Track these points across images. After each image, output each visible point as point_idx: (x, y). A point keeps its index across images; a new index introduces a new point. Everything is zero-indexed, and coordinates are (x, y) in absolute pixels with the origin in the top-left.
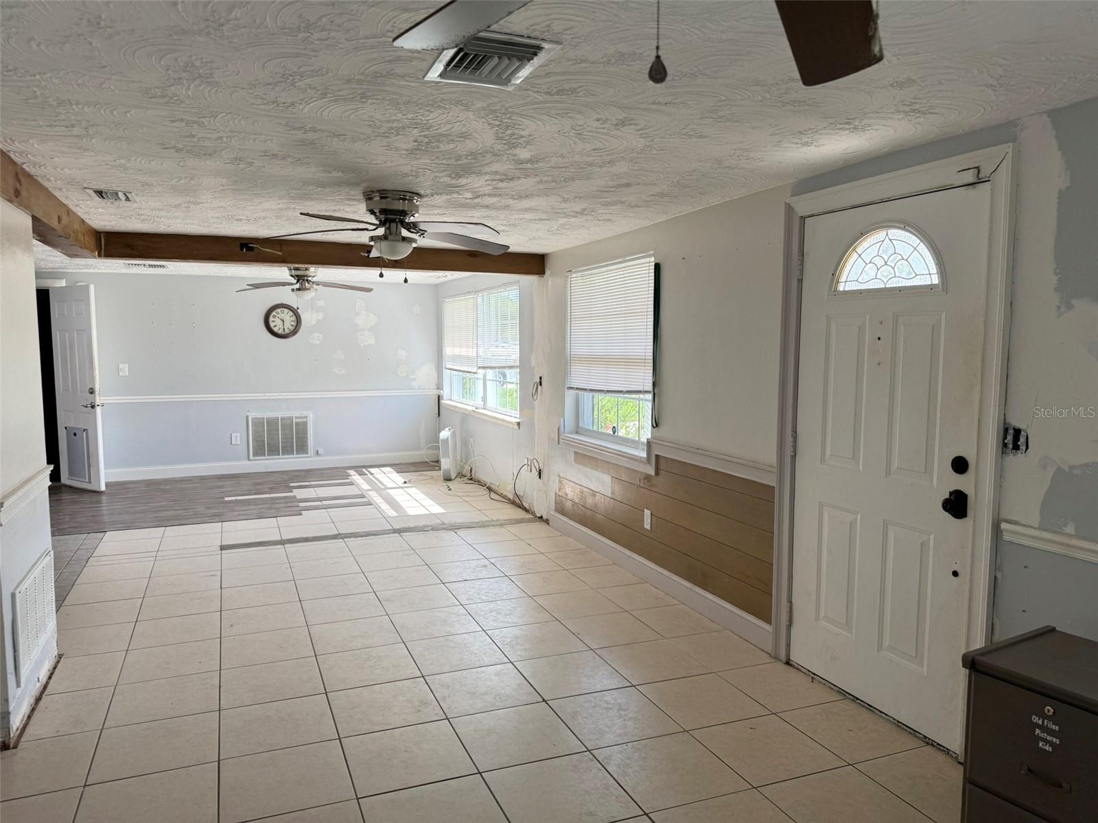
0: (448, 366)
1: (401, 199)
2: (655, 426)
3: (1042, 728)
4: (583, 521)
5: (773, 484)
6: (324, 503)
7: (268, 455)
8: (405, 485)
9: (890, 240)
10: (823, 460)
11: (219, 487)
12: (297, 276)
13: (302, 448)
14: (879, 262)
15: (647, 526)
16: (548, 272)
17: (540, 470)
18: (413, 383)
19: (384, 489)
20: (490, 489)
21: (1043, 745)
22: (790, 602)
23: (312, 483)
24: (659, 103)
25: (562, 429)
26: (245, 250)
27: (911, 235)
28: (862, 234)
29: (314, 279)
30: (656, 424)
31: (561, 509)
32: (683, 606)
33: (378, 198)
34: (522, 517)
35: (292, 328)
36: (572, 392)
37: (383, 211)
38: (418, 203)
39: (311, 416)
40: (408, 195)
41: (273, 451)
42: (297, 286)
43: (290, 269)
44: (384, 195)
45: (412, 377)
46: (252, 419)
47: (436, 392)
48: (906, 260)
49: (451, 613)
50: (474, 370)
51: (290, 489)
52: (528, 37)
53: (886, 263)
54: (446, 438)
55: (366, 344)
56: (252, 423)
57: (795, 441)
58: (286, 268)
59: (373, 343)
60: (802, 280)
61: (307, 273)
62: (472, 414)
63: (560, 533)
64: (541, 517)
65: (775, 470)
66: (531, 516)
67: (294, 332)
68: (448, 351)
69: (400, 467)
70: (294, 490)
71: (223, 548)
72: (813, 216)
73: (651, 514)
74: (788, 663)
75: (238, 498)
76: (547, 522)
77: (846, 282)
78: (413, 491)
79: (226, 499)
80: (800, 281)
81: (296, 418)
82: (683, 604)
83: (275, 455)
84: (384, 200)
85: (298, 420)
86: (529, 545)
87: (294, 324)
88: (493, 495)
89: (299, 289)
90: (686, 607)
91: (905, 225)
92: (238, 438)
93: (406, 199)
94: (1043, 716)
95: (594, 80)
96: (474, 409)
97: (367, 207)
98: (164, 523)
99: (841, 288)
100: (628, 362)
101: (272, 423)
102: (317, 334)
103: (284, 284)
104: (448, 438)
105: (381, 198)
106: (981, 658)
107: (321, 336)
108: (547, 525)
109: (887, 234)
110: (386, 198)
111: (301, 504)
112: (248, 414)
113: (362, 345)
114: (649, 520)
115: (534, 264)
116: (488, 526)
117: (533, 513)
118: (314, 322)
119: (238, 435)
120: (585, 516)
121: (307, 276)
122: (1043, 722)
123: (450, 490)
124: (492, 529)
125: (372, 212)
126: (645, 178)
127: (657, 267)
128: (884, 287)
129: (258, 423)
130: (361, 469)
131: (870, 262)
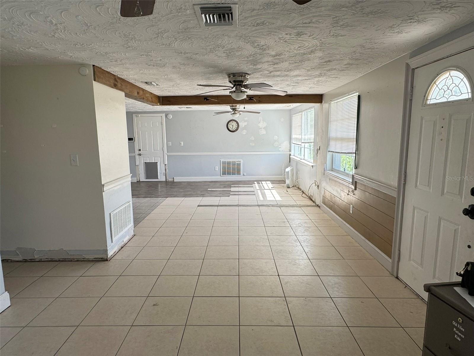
0: (293, 142)
1: (240, 76)
2: (355, 168)
3: (456, 328)
4: (331, 208)
5: (396, 196)
6: (239, 193)
7: (227, 175)
8: (272, 189)
9: (451, 76)
10: (416, 186)
11: (209, 185)
12: (233, 109)
13: (239, 173)
14: (445, 88)
15: (351, 212)
16: (323, 102)
17: (318, 186)
18: (280, 149)
19: (263, 190)
20: (303, 192)
21: (457, 337)
22: (400, 251)
23: (239, 186)
24: (306, 23)
25: (325, 169)
26: (205, 100)
27: (460, 73)
28: (438, 74)
29: (239, 110)
30: (356, 168)
31: (324, 203)
32: (361, 247)
33: (232, 76)
34: (310, 204)
35: (236, 128)
36: (330, 153)
37: (234, 81)
38: (247, 77)
39: (242, 161)
40: (244, 75)
41: (229, 173)
42: (233, 112)
43: (230, 106)
44: (234, 75)
45: (280, 146)
46: (222, 162)
47: (289, 153)
48: (458, 86)
49: (261, 238)
50: (300, 143)
51: (230, 187)
52: (222, 4)
53: (448, 88)
54: (288, 171)
55: (262, 134)
56: (222, 163)
57: (405, 176)
58: (229, 106)
59: (265, 133)
60: (412, 100)
61: (236, 107)
62: (299, 162)
63: (322, 212)
64: (318, 205)
65: (396, 190)
66: (315, 204)
67: (237, 130)
68: (294, 136)
69: (273, 182)
70: (232, 188)
71: (198, 206)
72: (418, 68)
73: (353, 207)
74: (397, 278)
75: (212, 189)
76: (319, 207)
77: (431, 99)
78: (274, 191)
79: (209, 189)
80: (411, 100)
81: (237, 161)
82: (361, 246)
83: (229, 175)
84: (234, 77)
85: (237, 163)
86: (307, 215)
87: (237, 127)
88: (304, 195)
89: (233, 114)
90: (362, 248)
91: (458, 68)
92: (217, 168)
93: (242, 76)
94: (457, 322)
95: (267, 17)
96: (299, 159)
97: (229, 80)
98: (185, 196)
99: (429, 102)
100: (348, 140)
101: (229, 163)
102: (245, 130)
103: (228, 112)
104: (289, 171)
105: (233, 76)
106: (433, 288)
107: (246, 131)
108: (319, 209)
109: (450, 73)
110: (235, 76)
111: (231, 193)
112: (221, 160)
113: (261, 134)
114: (352, 209)
115: (318, 98)
116: (294, 207)
117: (316, 204)
118: (244, 126)
119: (217, 167)
120: (332, 206)
121: (236, 109)
122: (457, 325)
123: (287, 191)
124: (296, 208)
125: (230, 82)
126: (335, 58)
127: (359, 97)
128: (446, 101)
129: (224, 163)
130: (258, 181)
131: (442, 89)
